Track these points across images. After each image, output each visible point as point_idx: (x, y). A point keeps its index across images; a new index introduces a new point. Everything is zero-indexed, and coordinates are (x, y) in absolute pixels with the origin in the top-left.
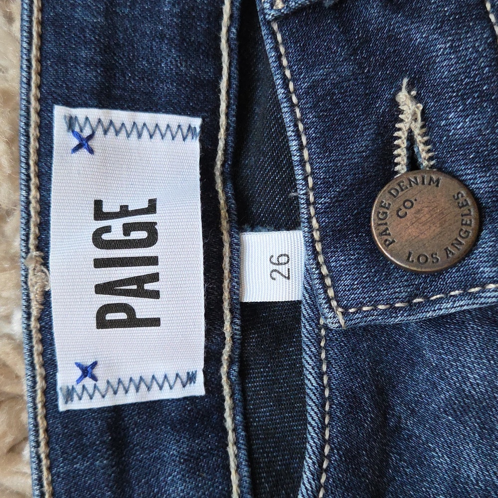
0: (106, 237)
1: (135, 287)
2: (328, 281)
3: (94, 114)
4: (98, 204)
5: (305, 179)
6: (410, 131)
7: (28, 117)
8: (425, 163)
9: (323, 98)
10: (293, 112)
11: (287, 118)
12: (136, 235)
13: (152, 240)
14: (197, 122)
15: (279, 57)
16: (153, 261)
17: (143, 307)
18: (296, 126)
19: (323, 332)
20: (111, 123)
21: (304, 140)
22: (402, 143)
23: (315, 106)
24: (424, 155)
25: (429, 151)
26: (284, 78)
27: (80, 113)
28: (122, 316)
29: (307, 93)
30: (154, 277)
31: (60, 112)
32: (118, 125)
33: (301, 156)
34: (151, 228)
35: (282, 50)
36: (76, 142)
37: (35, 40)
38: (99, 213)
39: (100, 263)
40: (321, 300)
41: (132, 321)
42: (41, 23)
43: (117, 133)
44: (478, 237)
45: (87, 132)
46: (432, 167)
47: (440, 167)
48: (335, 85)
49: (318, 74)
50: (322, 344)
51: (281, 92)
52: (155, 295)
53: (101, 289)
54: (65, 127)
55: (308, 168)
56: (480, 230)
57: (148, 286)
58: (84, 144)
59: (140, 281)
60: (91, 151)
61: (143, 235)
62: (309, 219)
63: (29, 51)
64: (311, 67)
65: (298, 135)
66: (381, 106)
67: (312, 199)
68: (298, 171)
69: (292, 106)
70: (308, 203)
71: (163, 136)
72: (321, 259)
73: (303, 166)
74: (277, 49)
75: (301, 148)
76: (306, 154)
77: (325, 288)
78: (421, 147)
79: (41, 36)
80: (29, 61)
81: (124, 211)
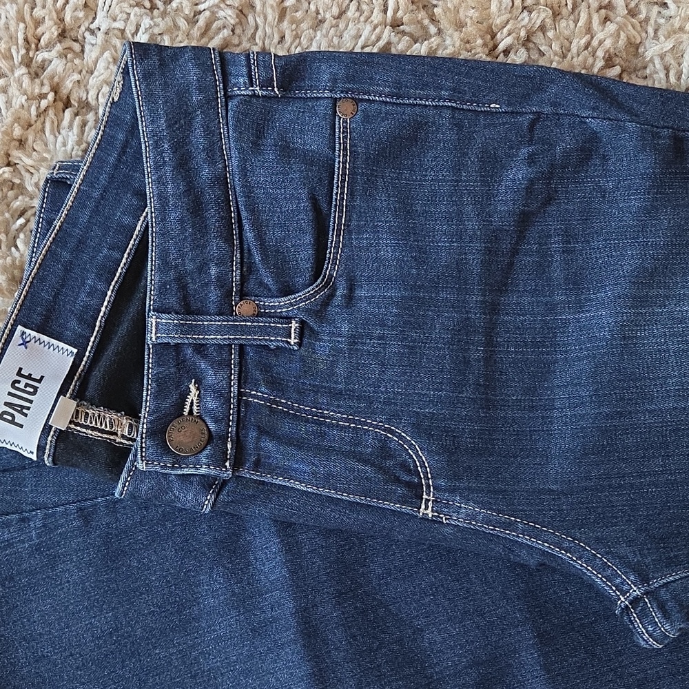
0: (17, 385)
1: (19, 409)
2: (144, 450)
3: (33, 333)
4: (21, 369)
5: (146, 408)
6: (192, 400)
7: (7, 325)
8: (195, 414)
9: (161, 378)
10: (148, 381)
11: (145, 382)
12: (29, 389)
13: (34, 393)
14: (75, 351)
15: (149, 358)
16: (31, 402)
17: (19, 418)
18: (148, 386)
19: (134, 469)
20: (39, 339)
21: (149, 392)
22: (188, 404)
23: (157, 381)
24: (195, 410)
25: (198, 410)
26: (149, 367)
27: (28, 331)
28: (10, 418)
29: (155, 375)
30: (28, 408)
31: (20, 328)
32: (42, 341)
33: (147, 398)
34: (36, 389)
35: (151, 356)
36: (22, 342)
37: (22, 297)
38: (19, 374)
39: (10, 394)
40: (139, 456)
41: (13, 422)
42: (27, 292)
43: (40, 344)
44: (205, 447)
45: (28, 339)
46: (197, 416)
47: (200, 417)
48: (167, 375)
49: (162, 369)
50: (131, 474)
51: (146, 372)
52: (26, 415)
53: (7, 404)
54: (20, 334)
55: (148, 404)
56: (207, 445)
57: (24, 411)
58: (25, 343)
59: (23, 407)
60: (26, 348)
61: (32, 390)
62: (143, 423)
63: (18, 301)
64: (160, 366)
65: (147, 390)
66: (183, 388)
67: (146, 416)
68: (144, 404)
69: (148, 378)
70: (144, 417)
71: (59, 351)
72: (143, 440)
73: (146, 403)
74: (149, 355)
75: (147, 395)
76: (149, 397)
77: (142, 452)
78: (195, 407)
79: (25, 297)
80: (16, 304)
81: (29, 377)
